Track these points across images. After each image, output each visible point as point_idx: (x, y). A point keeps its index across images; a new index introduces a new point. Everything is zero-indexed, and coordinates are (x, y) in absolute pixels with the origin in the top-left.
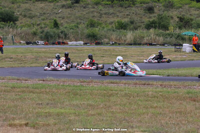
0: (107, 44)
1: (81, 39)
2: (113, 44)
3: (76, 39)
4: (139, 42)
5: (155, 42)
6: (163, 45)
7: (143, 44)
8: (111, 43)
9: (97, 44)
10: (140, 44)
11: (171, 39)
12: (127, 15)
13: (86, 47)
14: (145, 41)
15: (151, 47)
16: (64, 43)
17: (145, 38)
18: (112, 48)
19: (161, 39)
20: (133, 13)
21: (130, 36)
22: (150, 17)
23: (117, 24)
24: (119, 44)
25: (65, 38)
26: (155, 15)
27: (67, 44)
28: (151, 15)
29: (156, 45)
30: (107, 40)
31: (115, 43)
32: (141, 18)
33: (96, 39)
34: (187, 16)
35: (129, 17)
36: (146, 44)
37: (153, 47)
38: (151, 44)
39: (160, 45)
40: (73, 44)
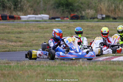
0: (93, 18)
1: (45, 11)
2: (103, 18)
3: (35, 11)
8: (99, 17)
9: (75, 18)
13: (54, 23)
16: (12, 18)
24: (115, 19)
25: (16, 9)
27: (19, 18)
30: (91, 12)
33: (72, 10)
40: (31, 19)
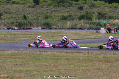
0: (56, 29)
1: (40, 26)
2: (59, 29)
4: (74, 28)
5: (84, 27)
6: (89, 29)
7: (77, 29)
8: (58, 28)
9: (50, 29)
10: (75, 29)
11: (94, 25)
12: (67, 11)
13: (43, 31)
14: (78, 27)
15: (82, 30)
16: (30, 29)
17: (78, 25)
18: (58, 31)
19: (88, 26)
20: (71, 10)
21: (69, 24)
22: (81, 13)
23: (61, 17)
24: (63, 29)
25: (31, 26)
26: (84, 11)
27: (32, 29)
28: (82, 12)
29: (84, 29)
30: (55, 27)
31: (60, 28)
32: (76, 13)
33: (49, 26)
34: (103, 12)
35: (69, 12)
36: (79, 29)
37: (83, 30)
38: (81, 29)
39: (87, 29)
40: (36, 29)
